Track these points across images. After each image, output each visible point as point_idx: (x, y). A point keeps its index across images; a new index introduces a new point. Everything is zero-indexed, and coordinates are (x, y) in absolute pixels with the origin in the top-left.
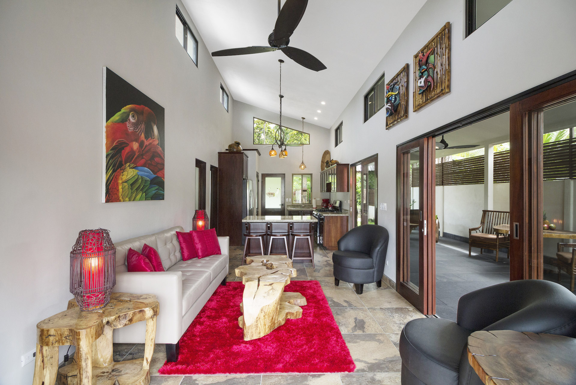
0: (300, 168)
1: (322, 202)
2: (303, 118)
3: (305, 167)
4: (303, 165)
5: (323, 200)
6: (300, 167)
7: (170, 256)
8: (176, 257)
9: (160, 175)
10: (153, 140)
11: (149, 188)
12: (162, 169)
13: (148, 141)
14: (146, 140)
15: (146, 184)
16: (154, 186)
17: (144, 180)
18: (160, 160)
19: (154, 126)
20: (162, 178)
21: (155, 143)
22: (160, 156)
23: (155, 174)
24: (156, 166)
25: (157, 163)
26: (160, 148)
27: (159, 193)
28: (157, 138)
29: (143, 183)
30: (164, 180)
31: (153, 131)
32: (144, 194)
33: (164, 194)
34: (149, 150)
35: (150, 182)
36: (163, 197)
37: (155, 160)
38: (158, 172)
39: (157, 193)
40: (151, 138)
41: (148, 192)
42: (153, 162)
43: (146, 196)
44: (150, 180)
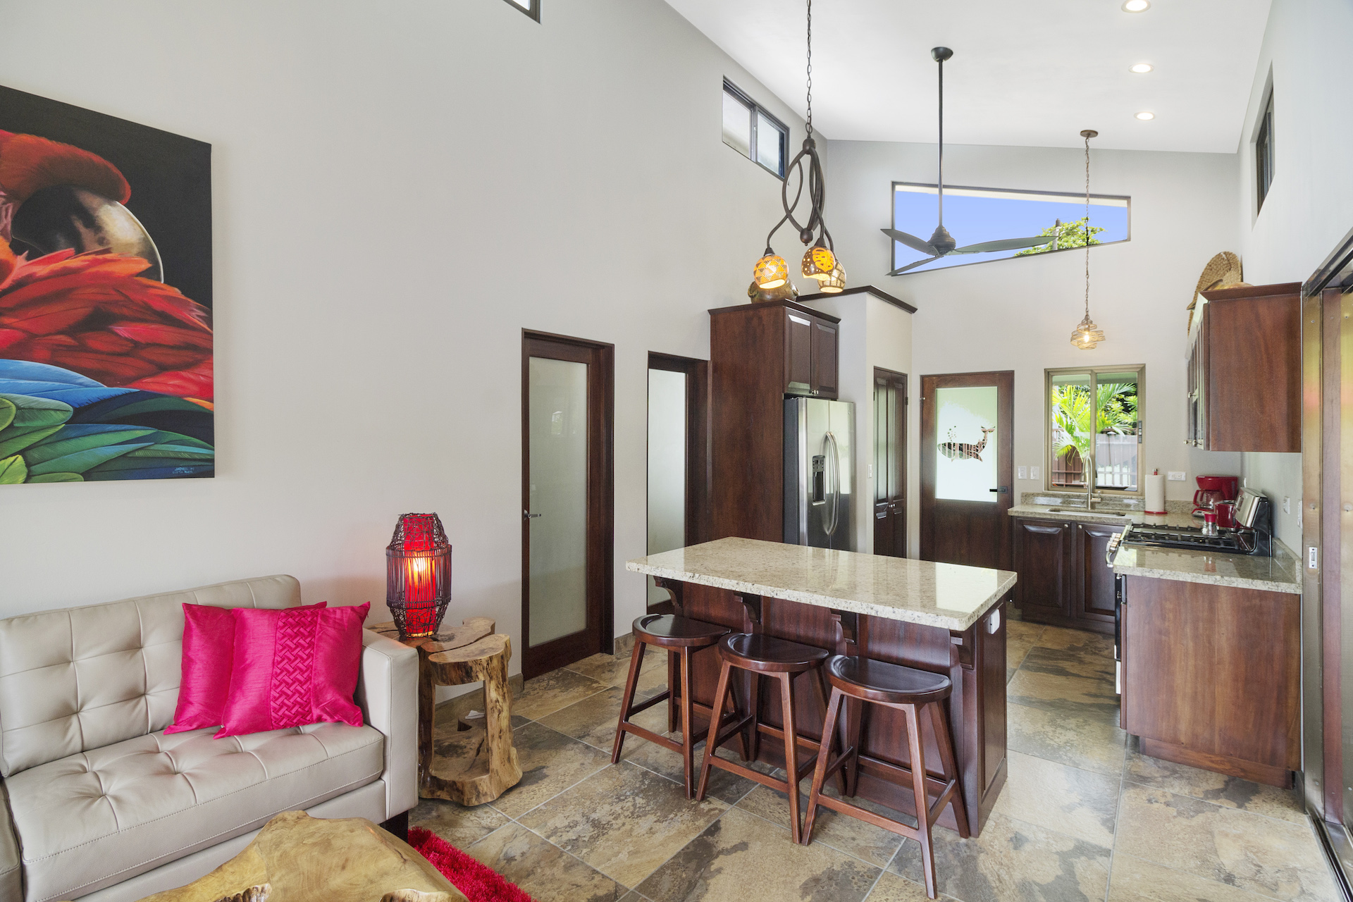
0: (1075, 342)
1: (1198, 488)
2: (1089, 134)
3: (1100, 337)
4: (1088, 329)
5: (1200, 480)
6: (1075, 336)
7: (84, 708)
8: (140, 711)
9: (171, 389)
10: (100, 257)
11: (60, 437)
12: (188, 366)
13: (49, 261)
14: (28, 258)
15: (28, 424)
16: (112, 427)
17: (18, 408)
18: (169, 335)
19: (100, 205)
20: (189, 396)
21: (119, 269)
22: (166, 319)
23: (123, 384)
24: (126, 354)
25: (136, 346)
26: (162, 289)
27: (161, 454)
28: (135, 250)
29: (8, 417)
30: (209, 408)
31: (93, 223)
32: (12, 459)
33: (212, 461)
34: (60, 296)
35: (70, 415)
36: (205, 469)
37: (121, 330)
38: (151, 375)
39: (137, 454)
40: (80, 249)
41: (48, 450)
42: (95, 341)
43: (33, 468)
44: (75, 409)
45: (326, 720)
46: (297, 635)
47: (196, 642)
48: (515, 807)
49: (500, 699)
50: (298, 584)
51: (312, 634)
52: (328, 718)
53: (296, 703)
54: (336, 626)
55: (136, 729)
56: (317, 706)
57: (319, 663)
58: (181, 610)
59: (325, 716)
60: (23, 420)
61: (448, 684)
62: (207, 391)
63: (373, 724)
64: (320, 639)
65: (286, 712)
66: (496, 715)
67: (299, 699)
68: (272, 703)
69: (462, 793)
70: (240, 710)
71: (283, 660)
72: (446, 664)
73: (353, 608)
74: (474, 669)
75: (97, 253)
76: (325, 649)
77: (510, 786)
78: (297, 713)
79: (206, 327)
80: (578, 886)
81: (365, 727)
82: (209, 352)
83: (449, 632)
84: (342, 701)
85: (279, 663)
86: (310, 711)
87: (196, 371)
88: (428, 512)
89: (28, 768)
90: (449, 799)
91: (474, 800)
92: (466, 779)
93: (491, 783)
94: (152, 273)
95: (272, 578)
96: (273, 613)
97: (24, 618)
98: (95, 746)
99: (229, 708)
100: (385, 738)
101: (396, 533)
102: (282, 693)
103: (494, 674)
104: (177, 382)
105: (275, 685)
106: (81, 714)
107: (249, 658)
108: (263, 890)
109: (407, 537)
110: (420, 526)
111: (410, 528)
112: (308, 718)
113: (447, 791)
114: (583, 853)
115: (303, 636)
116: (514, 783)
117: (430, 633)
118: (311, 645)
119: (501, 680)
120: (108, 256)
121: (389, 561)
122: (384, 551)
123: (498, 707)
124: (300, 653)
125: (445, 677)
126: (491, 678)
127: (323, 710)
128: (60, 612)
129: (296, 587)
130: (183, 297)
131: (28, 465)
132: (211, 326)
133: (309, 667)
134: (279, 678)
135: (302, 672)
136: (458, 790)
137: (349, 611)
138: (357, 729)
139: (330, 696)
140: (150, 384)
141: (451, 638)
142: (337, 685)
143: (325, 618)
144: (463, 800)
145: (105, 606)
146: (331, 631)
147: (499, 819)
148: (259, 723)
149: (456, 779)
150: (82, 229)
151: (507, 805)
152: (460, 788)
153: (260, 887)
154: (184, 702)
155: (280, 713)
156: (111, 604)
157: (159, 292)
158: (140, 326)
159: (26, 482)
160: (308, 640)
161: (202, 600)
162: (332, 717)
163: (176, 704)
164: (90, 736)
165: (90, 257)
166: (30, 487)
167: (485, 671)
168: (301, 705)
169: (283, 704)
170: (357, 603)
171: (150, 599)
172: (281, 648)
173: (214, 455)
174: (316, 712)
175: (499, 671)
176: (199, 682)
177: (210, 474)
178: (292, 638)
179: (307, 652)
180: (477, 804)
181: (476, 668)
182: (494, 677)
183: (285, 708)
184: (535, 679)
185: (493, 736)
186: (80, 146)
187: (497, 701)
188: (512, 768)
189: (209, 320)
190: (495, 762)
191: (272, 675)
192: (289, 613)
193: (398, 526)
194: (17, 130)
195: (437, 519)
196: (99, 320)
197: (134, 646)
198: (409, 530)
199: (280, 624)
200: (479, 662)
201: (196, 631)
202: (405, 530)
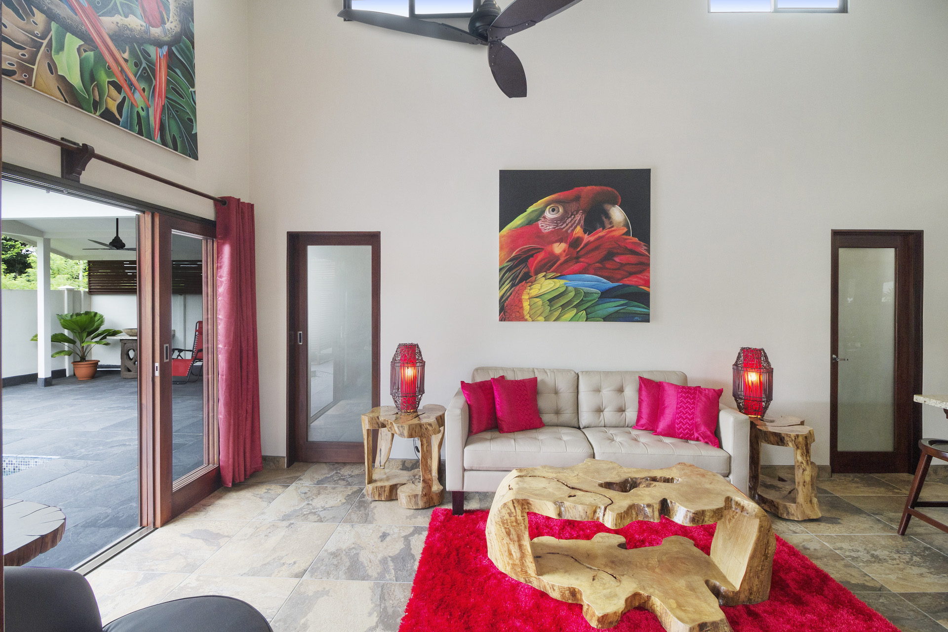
7: (605, 410)
8: (623, 417)
9: (633, 283)
10: (610, 230)
11: (596, 304)
12: (641, 272)
13: (594, 235)
14: (588, 235)
15: (587, 299)
16: (613, 300)
17: (584, 293)
18: (633, 259)
19: (611, 208)
20: (641, 286)
21: (616, 234)
22: (633, 252)
23: (616, 282)
24: (618, 269)
25: (622, 265)
26: (631, 239)
27: (629, 311)
28: (622, 224)
29: (580, 297)
30: (648, 290)
31: (608, 216)
32: (582, 312)
33: (649, 315)
34: (597, 248)
35: (600, 295)
36: (646, 318)
37: (617, 259)
38: (626, 278)
39: (621, 311)
40: (604, 228)
41: (593, 309)
42: (609, 265)
43: (588, 316)
44: (601, 293)
45: (700, 441)
46: (687, 397)
47: (644, 393)
48: (814, 529)
49: (805, 463)
50: (686, 376)
51: (694, 398)
52: (702, 439)
53: (687, 428)
54: (706, 397)
55: (622, 424)
56: (696, 432)
57: (698, 412)
58: (638, 379)
59: (700, 438)
60: (586, 297)
61: (768, 443)
62: (647, 283)
63: (724, 448)
64: (698, 401)
65: (683, 431)
66: (801, 471)
67: (688, 426)
68: (676, 425)
69: (777, 508)
70: (662, 425)
71: (681, 407)
72: (767, 432)
73: (714, 390)
74: (786, 439)
75: (609, 228)
76: (700, 406)
77: (812, 518)
78: (687, 433)
79: (647, 253)
80: (851, 575)
81: (719, 449)
82: (648, 265)
83: (772, 419)
84: (709, 433)
85: (679, 408)
86: (693, 434)
87: (643, 274)
88: (758, 347)
89: (588, 427)
90: (769, 510)
91: (785, 515)
92: (781, 502)
93: (797, 509)
94: (627, 233)
95: (675, 372)
96: (677, 387)
97: (587, 372)
98: (609, 426)
99: (658, 423)
100: (730, 457)
101: (738, 358)
102: (681, 422)
103: (800, 446)
104: (636, 280)
105: (677, 417)
106: (604, 412)
107: (666, 403)
108: (678, 480)
109: (745, 360)
110: (753, 355)
111: (747, 355)
112: (692, 437)
113: (768, 506)
114: (859, 565)
115: (690, 398)
116: (815, 518)
117: (759, 417)
118: (694, 403)
119: (805, 451)
120: (613, 229)
121: (734, 372)
122: (732, 367)
123: (803, 466)
124: (689, 406)
125: (767, 439)
126: (798, 448)
127: (699, 434)
128: (597, 372)
129: (686, 378)
130: (639, 242)
131: (587, 314)
132: (649, 253)
133: (693, 413)
134: (680, 415)
135: (690, 415)
136: (774, 506)
137: (712, 391)
138: (716, 449)
139: (703, 428)
140: (627, 281)
141: (772, 421)
142: (707, 425)
143: (701, 393)
144: (778, 512)
145: (611, 373)
146: (704, 399)
147: (802, 530)
148: (670, 432)
149: (774, 499)
150: (605, 219)
151: (808, 527)
152: (777, 506)
153: (677, 479)
154: (639, 417)
155: (680, 431)
156: (613, 372)
157: (631, 241)
158: (623, 257)
159: (586, 321)
160: (692, 401)
161: (646, 376)
162: (704, 439)
163: (636, 418)
164: (607, 422)
165: (607, 231)
166: (588, 323)
167: (793, 442)
168: (689, 430)
169: (681, 427)
170: (717, 388)
171: (626, 372)
172: (680, 402)
173: (649, 312)
174: (696, 435)
175: (803, 445)
176: (646, 411)
177: (648, 321)
178: (685, 398)
179: (692, 406)
180: (787, 518)
181: (787, 439)
182: (800, 448)
183: (681, 429)
184: (842, 474)
185: (799, 483)
186: (605, 185)
187: (802, 463)
188: (813, 508)
189: (649, 251)
190: (801, 498)
191: (676, 413)
192: (683, 387)
193: (739, 354)
194: (585, 185)
195: (764, 351)
196: (610, 256)
197: (621, 390)
198: (746, 356)
199: (680, 391)
200: (789, 435)
201: (644, 388)
202: (744, 356)
